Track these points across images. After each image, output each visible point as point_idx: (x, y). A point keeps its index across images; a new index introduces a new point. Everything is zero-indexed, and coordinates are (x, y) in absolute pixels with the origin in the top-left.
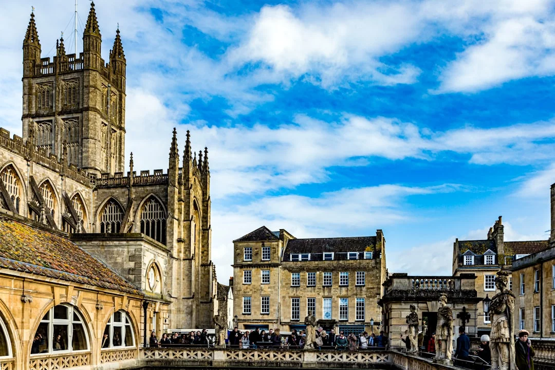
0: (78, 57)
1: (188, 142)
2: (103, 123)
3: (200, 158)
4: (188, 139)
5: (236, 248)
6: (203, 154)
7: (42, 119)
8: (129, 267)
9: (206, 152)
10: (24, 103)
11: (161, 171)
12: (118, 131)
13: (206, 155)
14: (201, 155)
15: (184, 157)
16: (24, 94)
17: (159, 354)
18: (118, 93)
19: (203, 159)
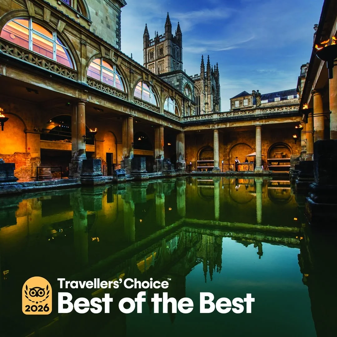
0: (163, 36)
1: (208, 60)
2: (173, 60)
3: (215, 68)
4: (208, 59)
5: (231, 102)
6: (216, 66)
7: (150, 64)
8: (177, 84)
9: (217, 65)
10: (144, 59)
11: (197, 75)
12: (180, 64)
13: (217, 66)
14: (215, 67)
15: (207, 67)
16: (144, 55)
17: (190, 119)
18: (179, 48)
19: (216, 68)
